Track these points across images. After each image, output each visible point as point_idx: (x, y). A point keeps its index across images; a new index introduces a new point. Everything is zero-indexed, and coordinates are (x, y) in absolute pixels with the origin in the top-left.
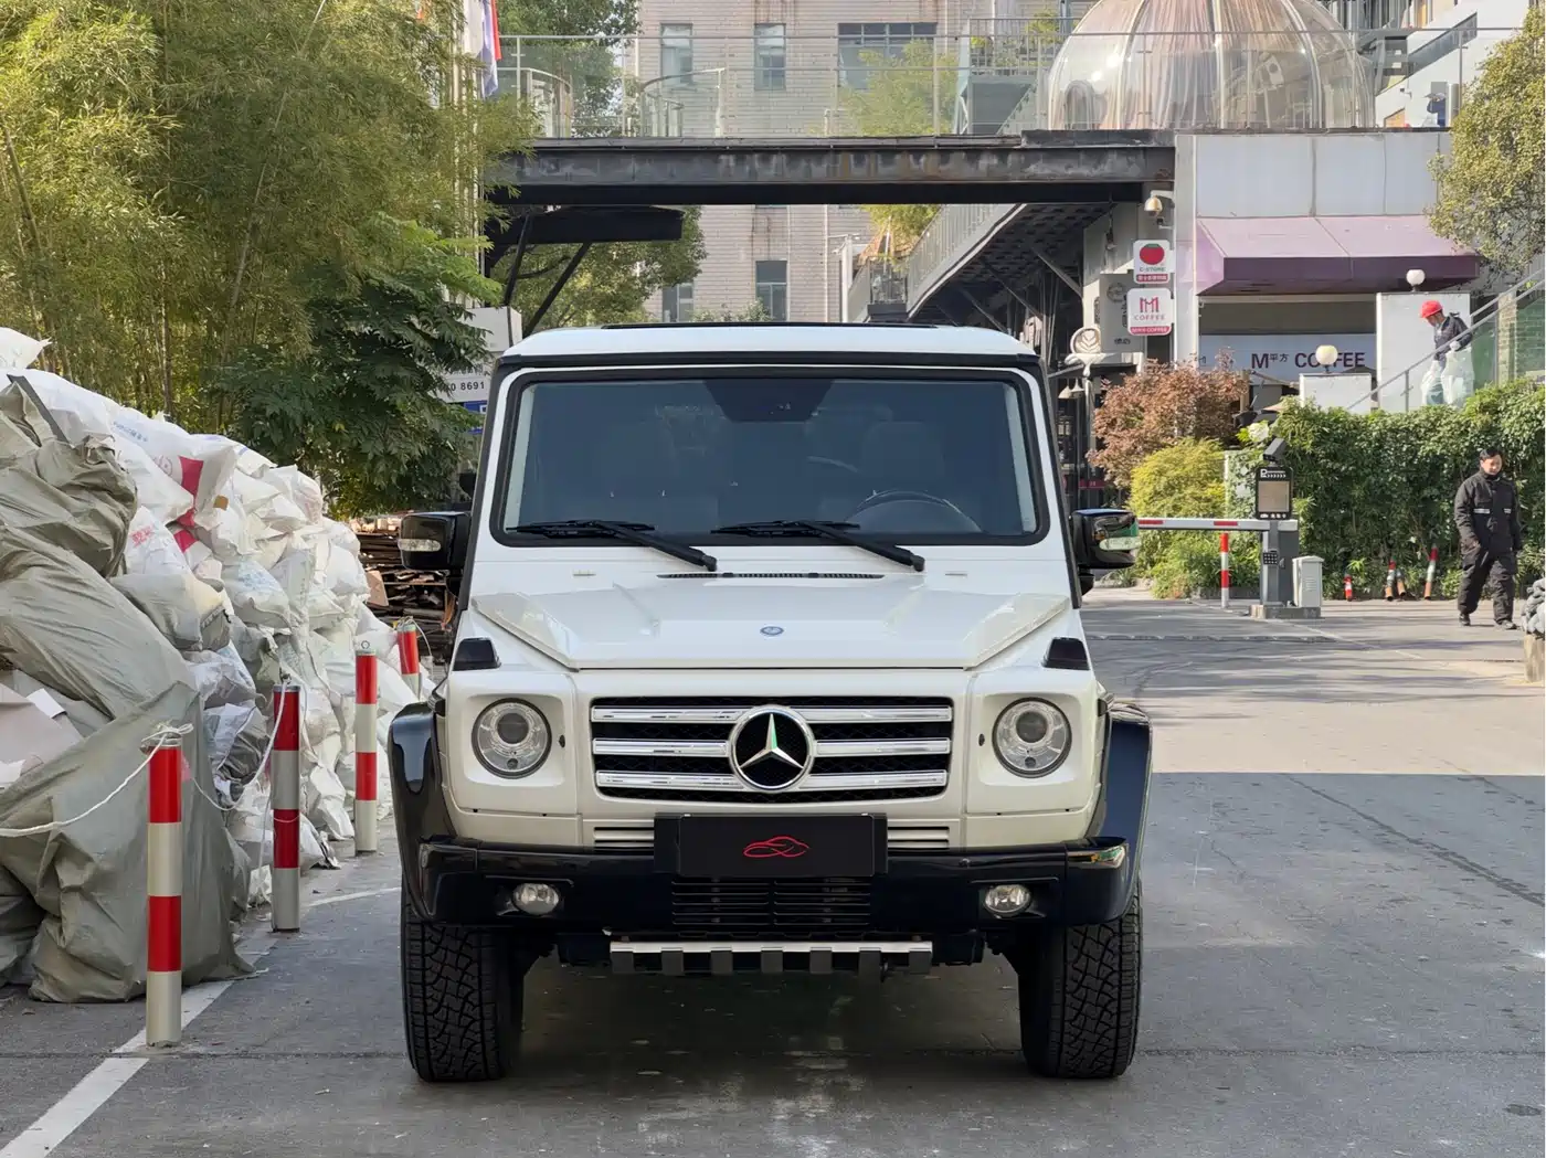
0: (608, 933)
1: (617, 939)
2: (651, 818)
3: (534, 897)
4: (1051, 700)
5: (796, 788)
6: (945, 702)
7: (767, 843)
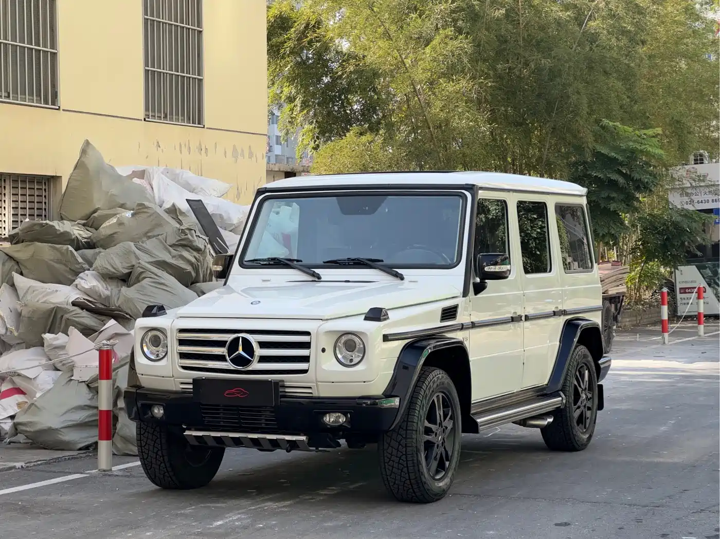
0: (185, 427)
1: (189, 429)
2: (193, 379)
3: (157, 411)
4: (357, 334)
5: (250, 368)
6: (307, 333)
7: (233, 391)
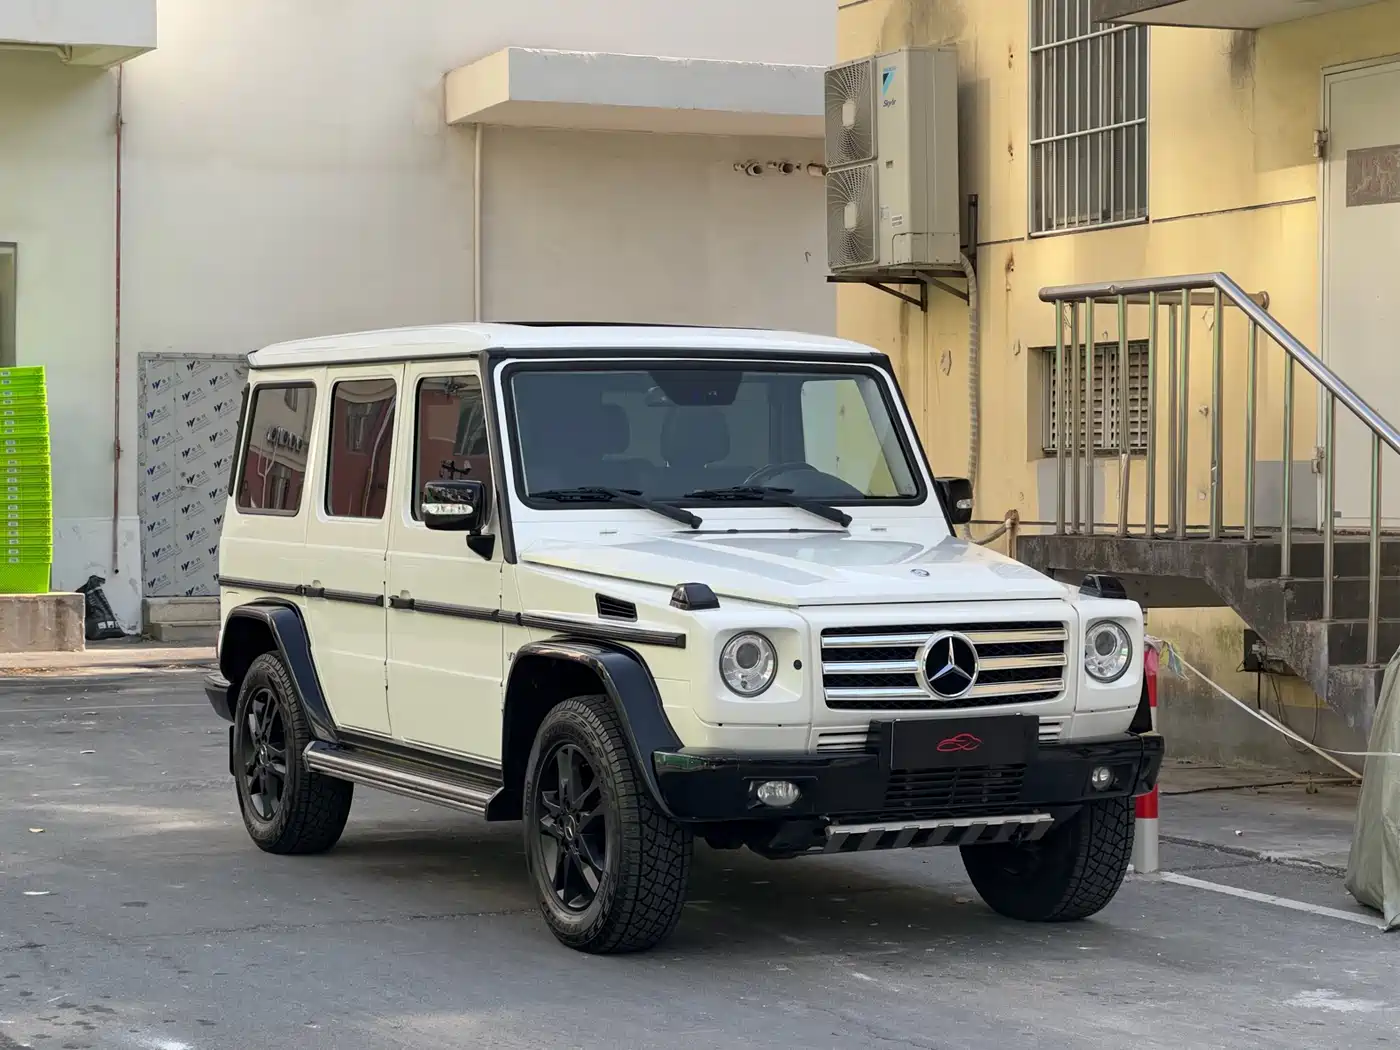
0: (829, 819)
1: (834, 823)
2: (866, 724)
3: (779, 793)
4: (1116, 621)
5: (966, 697)
6: (1057, 625)
7: (954, 740)
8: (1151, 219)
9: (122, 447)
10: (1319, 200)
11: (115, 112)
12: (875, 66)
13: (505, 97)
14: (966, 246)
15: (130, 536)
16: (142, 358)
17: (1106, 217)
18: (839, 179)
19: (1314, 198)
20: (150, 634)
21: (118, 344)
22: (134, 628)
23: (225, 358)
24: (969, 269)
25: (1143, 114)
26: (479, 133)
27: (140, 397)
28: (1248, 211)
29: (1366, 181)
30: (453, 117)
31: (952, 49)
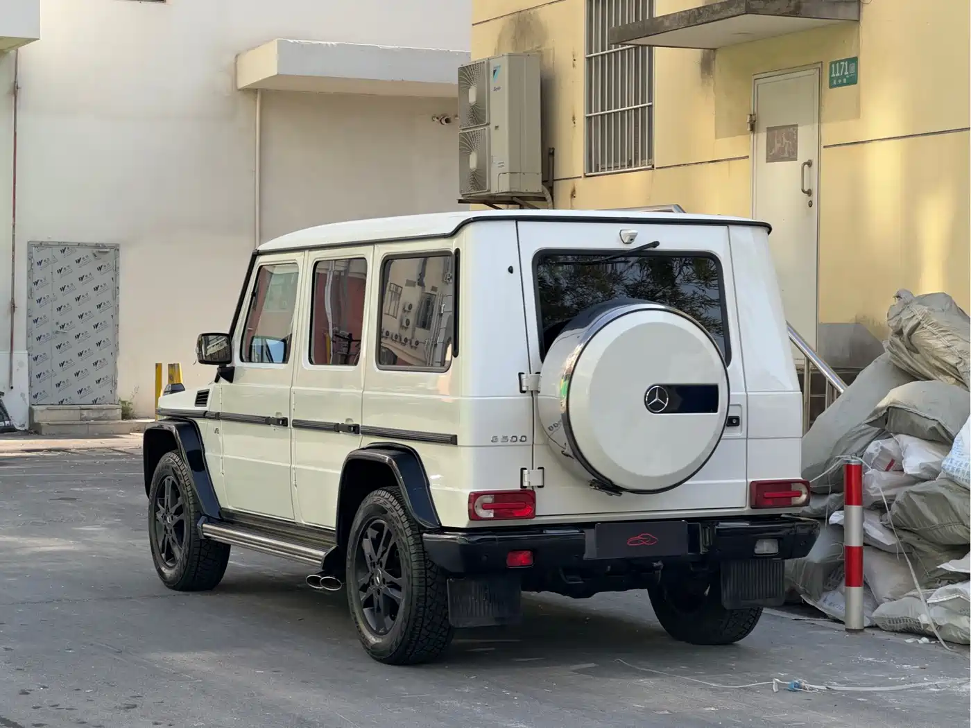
8: (655, 166)
9: (16, 306)
10: (751, 157)
11: (13, 80)
12: (488, 64)
13: (274, 72)
14: (546, 181)
15: (21, 364)
16: (31, 245)
17: (630, 165)
18: (466, 137)
19: (747, 157)
20: (34, 430)
21: (14, 236)
22: (24, 425)
23: (85, 246)
24: (548, 197)
25: (650, 100)
26: (259, 96)
27: (28, 271)
28: (711, 164)
29: (778, 145)
30: (242, 85)
31: (540, 55)
